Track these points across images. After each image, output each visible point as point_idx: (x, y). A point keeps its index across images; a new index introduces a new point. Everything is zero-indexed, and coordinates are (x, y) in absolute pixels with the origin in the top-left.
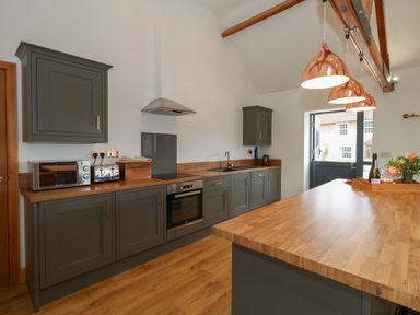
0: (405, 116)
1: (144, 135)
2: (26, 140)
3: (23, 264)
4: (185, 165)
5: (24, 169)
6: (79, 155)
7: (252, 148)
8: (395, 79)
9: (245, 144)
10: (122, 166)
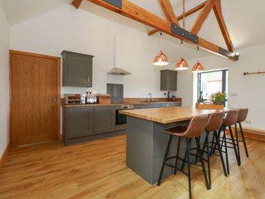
0: (245, 74)
1: (108, 84)
2: (63, 85)
3: (61, 133)
4: (127, 99)
5: (62, 97)
6: (82, 92)
7: (166, 92)
8: (237, 54)
9: (161, 90)
10: (98, 97)
